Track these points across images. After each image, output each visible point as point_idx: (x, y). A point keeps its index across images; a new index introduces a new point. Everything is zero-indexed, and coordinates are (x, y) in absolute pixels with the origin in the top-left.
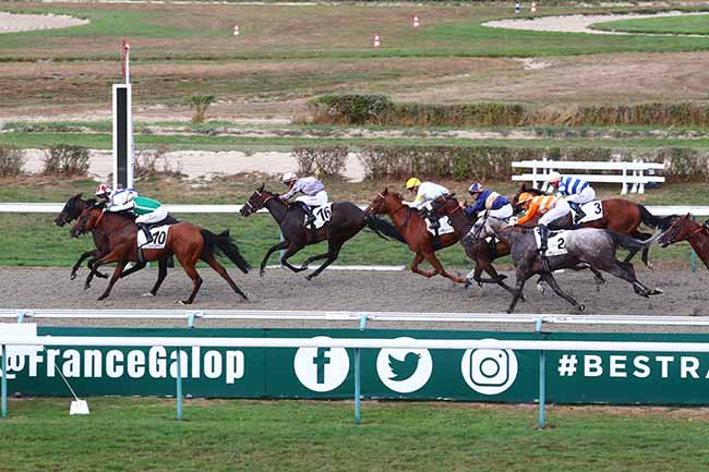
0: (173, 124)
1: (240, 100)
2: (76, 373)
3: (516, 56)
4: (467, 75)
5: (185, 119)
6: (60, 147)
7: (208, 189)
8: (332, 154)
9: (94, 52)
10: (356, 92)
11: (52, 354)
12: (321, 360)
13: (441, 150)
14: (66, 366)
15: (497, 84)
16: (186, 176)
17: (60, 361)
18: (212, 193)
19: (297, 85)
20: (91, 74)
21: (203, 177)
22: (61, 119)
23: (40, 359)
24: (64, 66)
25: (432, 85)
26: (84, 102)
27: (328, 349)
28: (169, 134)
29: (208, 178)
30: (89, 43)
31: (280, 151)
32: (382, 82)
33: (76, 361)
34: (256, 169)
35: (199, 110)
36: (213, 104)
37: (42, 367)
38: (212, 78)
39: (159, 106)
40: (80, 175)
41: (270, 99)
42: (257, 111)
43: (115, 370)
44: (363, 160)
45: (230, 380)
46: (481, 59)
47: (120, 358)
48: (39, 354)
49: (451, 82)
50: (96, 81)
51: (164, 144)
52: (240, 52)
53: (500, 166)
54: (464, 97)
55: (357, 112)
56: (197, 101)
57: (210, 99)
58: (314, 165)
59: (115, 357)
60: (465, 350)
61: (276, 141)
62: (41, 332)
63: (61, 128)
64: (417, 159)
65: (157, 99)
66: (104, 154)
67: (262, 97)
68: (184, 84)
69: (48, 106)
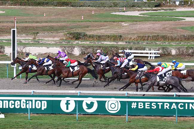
0: (28, 40)
1: (46, 33)
3: (120, 22)
4: (107, 27)
5: (31, 38)
8: (70, 48)
9: (6, 20)
10: (77, 31)
12: (67, 104)
15: (115, 29)
19: (61, 29)
20: (5, 26)
21: (36, 54)
25: (97, 29)
26: (3, 34)
27: (70, 101)
28: (26, 42)
30: (5, 18)
31: (56, 47)
32: (83, 29)
34: (50, 52)
35: (35, 36)
36: (38, 34)
38: (38, 27)
39: (24, 35)
40: (3, 53)
41: (54, 33)
42: (50, 36)
44: (79, 50)
46: (111, 23)
49: (102, 29)
50: (7, 28)
51: (25, 45)
52: (46, 20)
53: (116, 51)
54: (106, 33)
55: (77, 36)
56: (34, 33)
57: (37, 33)
58: (66, 51)
60: (106, 101)
61: (55, 45)
64: (93, 49)
65: (23, 33)
66: (9, 48)
67: (52, 32)
68: (31, 29)
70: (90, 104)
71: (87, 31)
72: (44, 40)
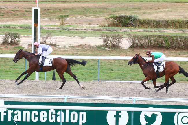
0: (52, 26)
1: (78, 17)
2: (19, 120)
3: (186, 2)
4: (167, 9)
5: (57, 24)
6: (9, 34)
7: (67, 51)
8: (116, 38)
10: (124, 15)
11: (10, 112)
12: (117, 116)
13: (160, 37)
14: (15, 117)
15: (179, 13)
16: (58, 46)
17: (13, 115)
18: (69, 52)
19: (100, 12)
20: (18, 7)
21: (65, 46)
22: (8, 23)
23: (5, 114)
24: (8, 4)
25: (153, 13)
27: (120, 112)
28: (51, 30)
29: (67, 46)
31: (95, 37)
32: (133, 11)
33: (19, 115)
34: (86, 43)
35: (62, 21)
36: (67, 19)
37: (6, 117)
38: (66, 9)
39: (46, 19)
40: (17, 45)
41: (90, 17)
42: (85, 22)
43: (35, 119)
44: (129, 40)
45: (81, 123)
46: (173, 3)
48: (5, 112)
49: (160, 12)
50: (21, 10)
51: (49, 33)
53: (184, 43)
54: (167, 17)
56: (62, 17)
57: (67, 16)
58: (109, 42)
59: (35, 113)
62: (6, 103)
63: (8, 27)
64: (150, 40)
65: (45, 16)
66: (25, 37)
67: (87, 16)
68: (56, 11)
69: (3, 19)
70: (150, 117)
71: (139, 14)
72: (77, 26)
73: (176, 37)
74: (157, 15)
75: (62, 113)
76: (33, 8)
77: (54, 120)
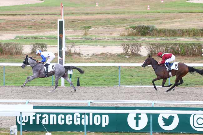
0: (76, 36)
1: (100, 28)
2: (47, 123)
3: (200, 13)
4: (183, 19)
5: (81, 35)
6: (37, 44)
7: (90, 59)
8: (135, 46)
9: (46, 12)
10: (143, 25)
11: (38, 116)
12: (137, 118)
13: (176, 44)
14: (44, 120)
15: (194, 22)
16: (82, 54)
17: (41, 118)
18: (92, 60)
19: (120, 22)
20: (45, 20)
21: (88, 55)
22: (36, 35)
23: (34, 118)
24: (36, 17)
25: (169, 22)
26: (43, 29)
27: (140, 114)
28: (75, 40)
29: (90, 55)
30: (44, 9)
31: (116, 45)
32: (151, 22)
33: (47, 119)
34: (108, 52)
35: (86, 31)
36: (90, 30)
37: (35, 121)
38: (89, 20)
39: (71, 30)
41: (111, 28)
42: (107, 32)
43: (61, 122)
44: (147, 48)
45: (103, 125)
46: (187, 13)
47: (63, 117)
48: (34, 116)
49: (176, 22)
50: (47, 22)
51: (73, 43)
52: (99, 11)
53: (198, 50)
55: (143, 31)
56: (85, 28)
57: (90, 27)
58: (129, 50)
59: (61, 117)
60: (191, 114)
62: (35, 107)
63: (36, 38)
64: (167, 48)
65: (70, 28)
66: (52, 47)
67: (108, 27)
68: (79, 23)
69: (31, 31)
70: (168, 118)
71: (156, 24)
72: (99, 36)
73: (191, 44)
74: (173, 24)
75: (87, 116)
76: (59, 20)
77: (79, 123)
